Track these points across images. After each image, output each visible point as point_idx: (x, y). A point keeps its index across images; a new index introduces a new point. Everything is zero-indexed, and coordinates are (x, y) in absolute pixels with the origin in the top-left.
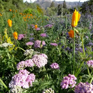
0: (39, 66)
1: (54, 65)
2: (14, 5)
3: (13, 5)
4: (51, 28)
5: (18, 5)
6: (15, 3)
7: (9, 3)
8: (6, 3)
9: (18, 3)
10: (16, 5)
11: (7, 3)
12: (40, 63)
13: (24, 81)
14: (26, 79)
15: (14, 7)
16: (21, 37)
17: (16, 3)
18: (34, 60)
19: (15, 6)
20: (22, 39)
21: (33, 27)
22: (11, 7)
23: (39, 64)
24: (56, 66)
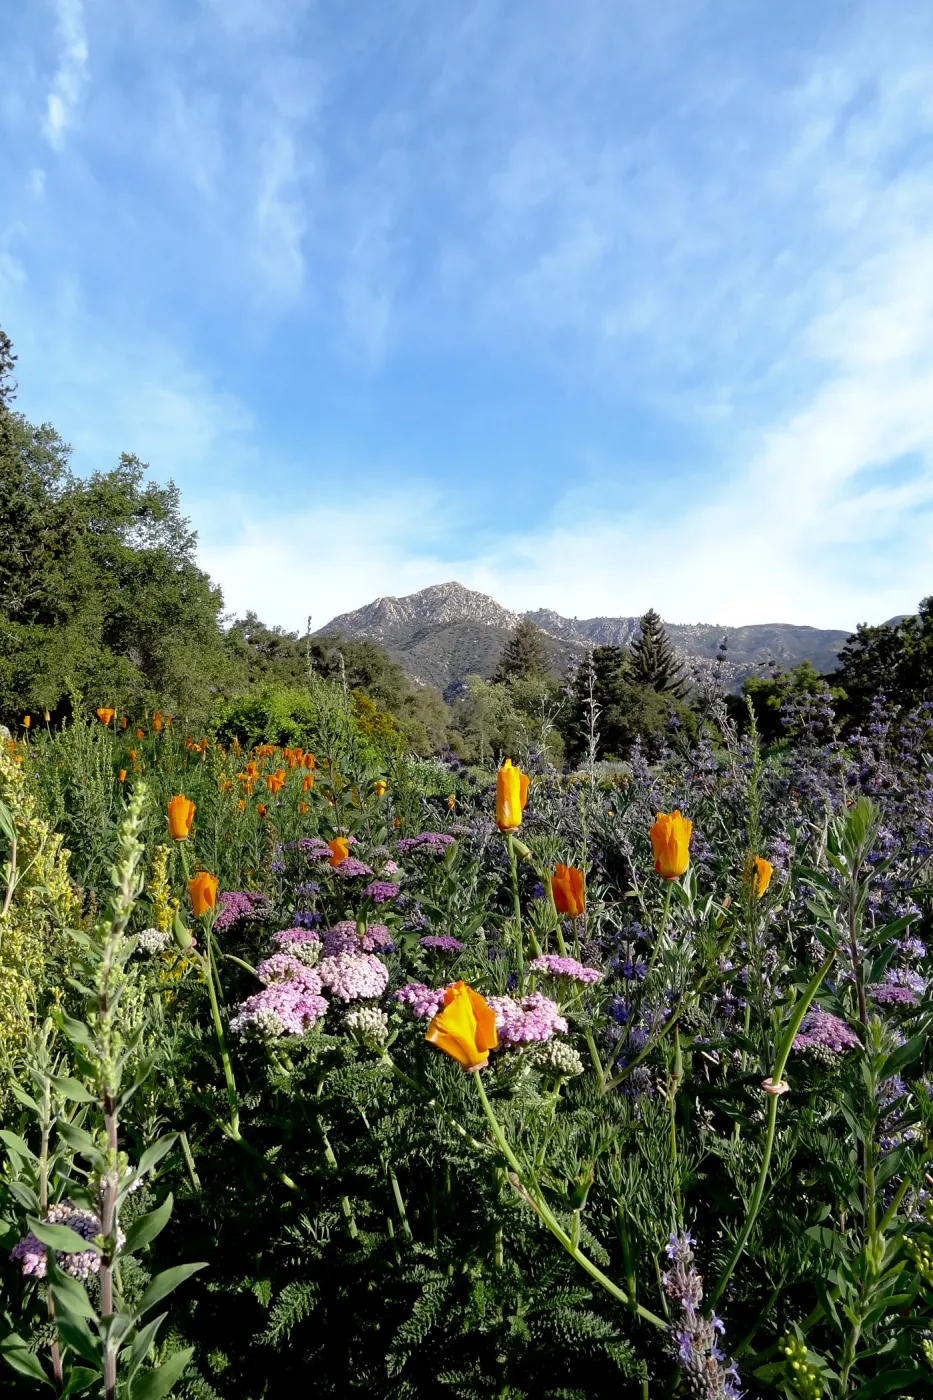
0: (344, 993)
1: (413, 988)
2: (119, 650)
3: (108, 656)
4: (439, 858)
5: (159, 653)
6: (128, 636)
7: (72, 632)
8: (38, 632)
9: (165, 640)
10: (134, 653)
11: (51, 634)
12: (349, 982)
13: (288, 1009)
14: (294, 1007)
15: (113, 674)
16: (235, 910)
17: (141, 633)
18: (324, 971)
19: (132, 662)
20: (241, 922)
21: (317, 852)
22: (90, 672)
23: (344, 983)
24: (420, 993)
